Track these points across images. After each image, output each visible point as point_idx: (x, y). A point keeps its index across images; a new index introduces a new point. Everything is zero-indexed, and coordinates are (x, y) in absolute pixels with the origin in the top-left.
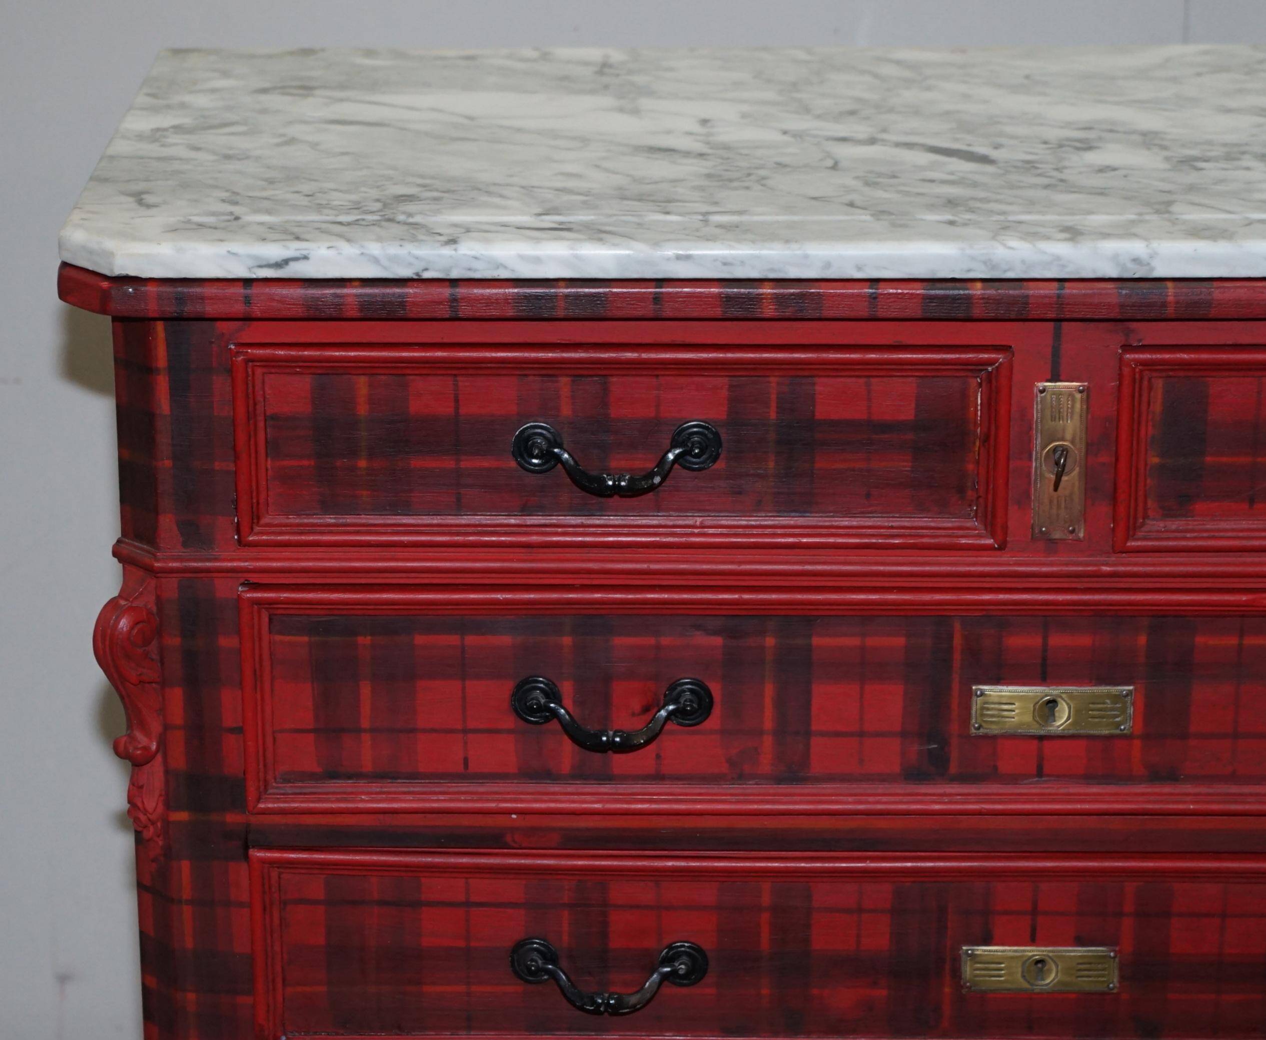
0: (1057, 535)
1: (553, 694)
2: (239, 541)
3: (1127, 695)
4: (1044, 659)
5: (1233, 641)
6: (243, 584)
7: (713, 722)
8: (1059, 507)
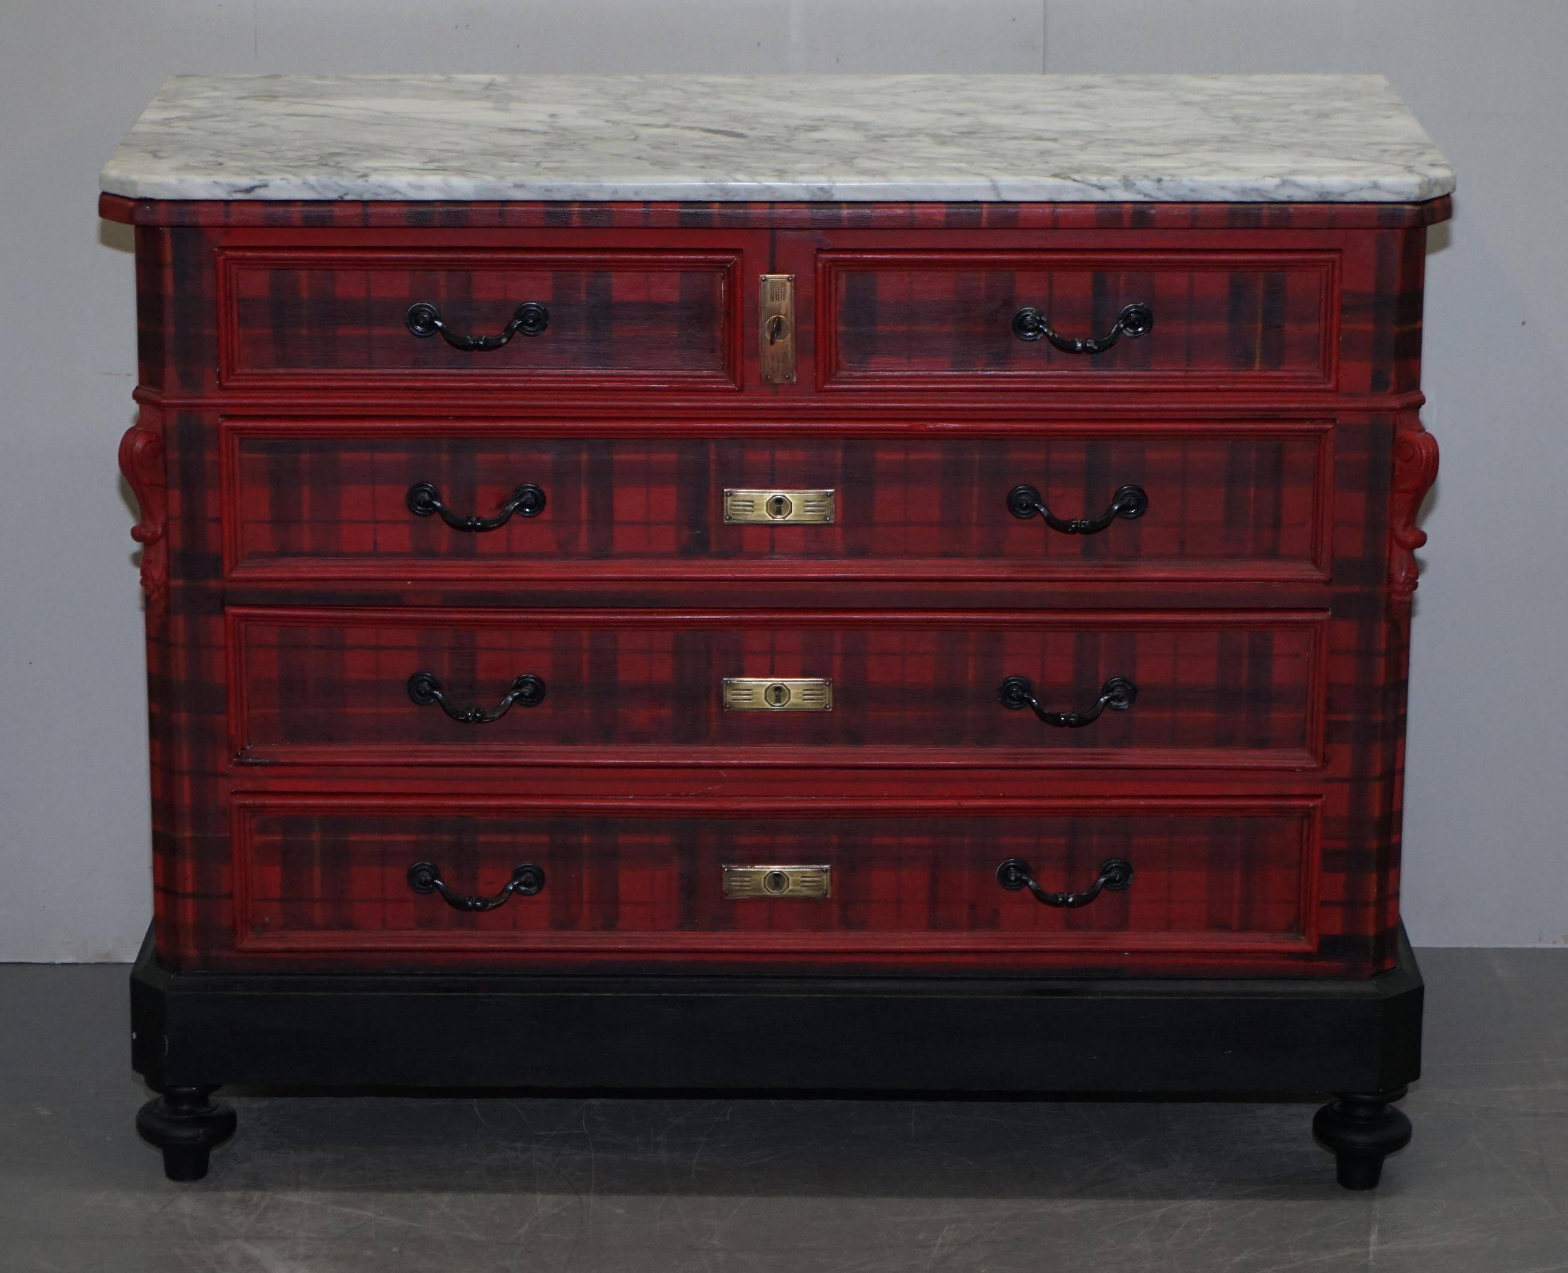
0: (778, 380)
1: (436, 496)
2: (220, 384)
3: (830, 496)
4: (773, 469)
5: (902, 457)
6: (222, 416)
7: (547, 514)
8: (778, 362)
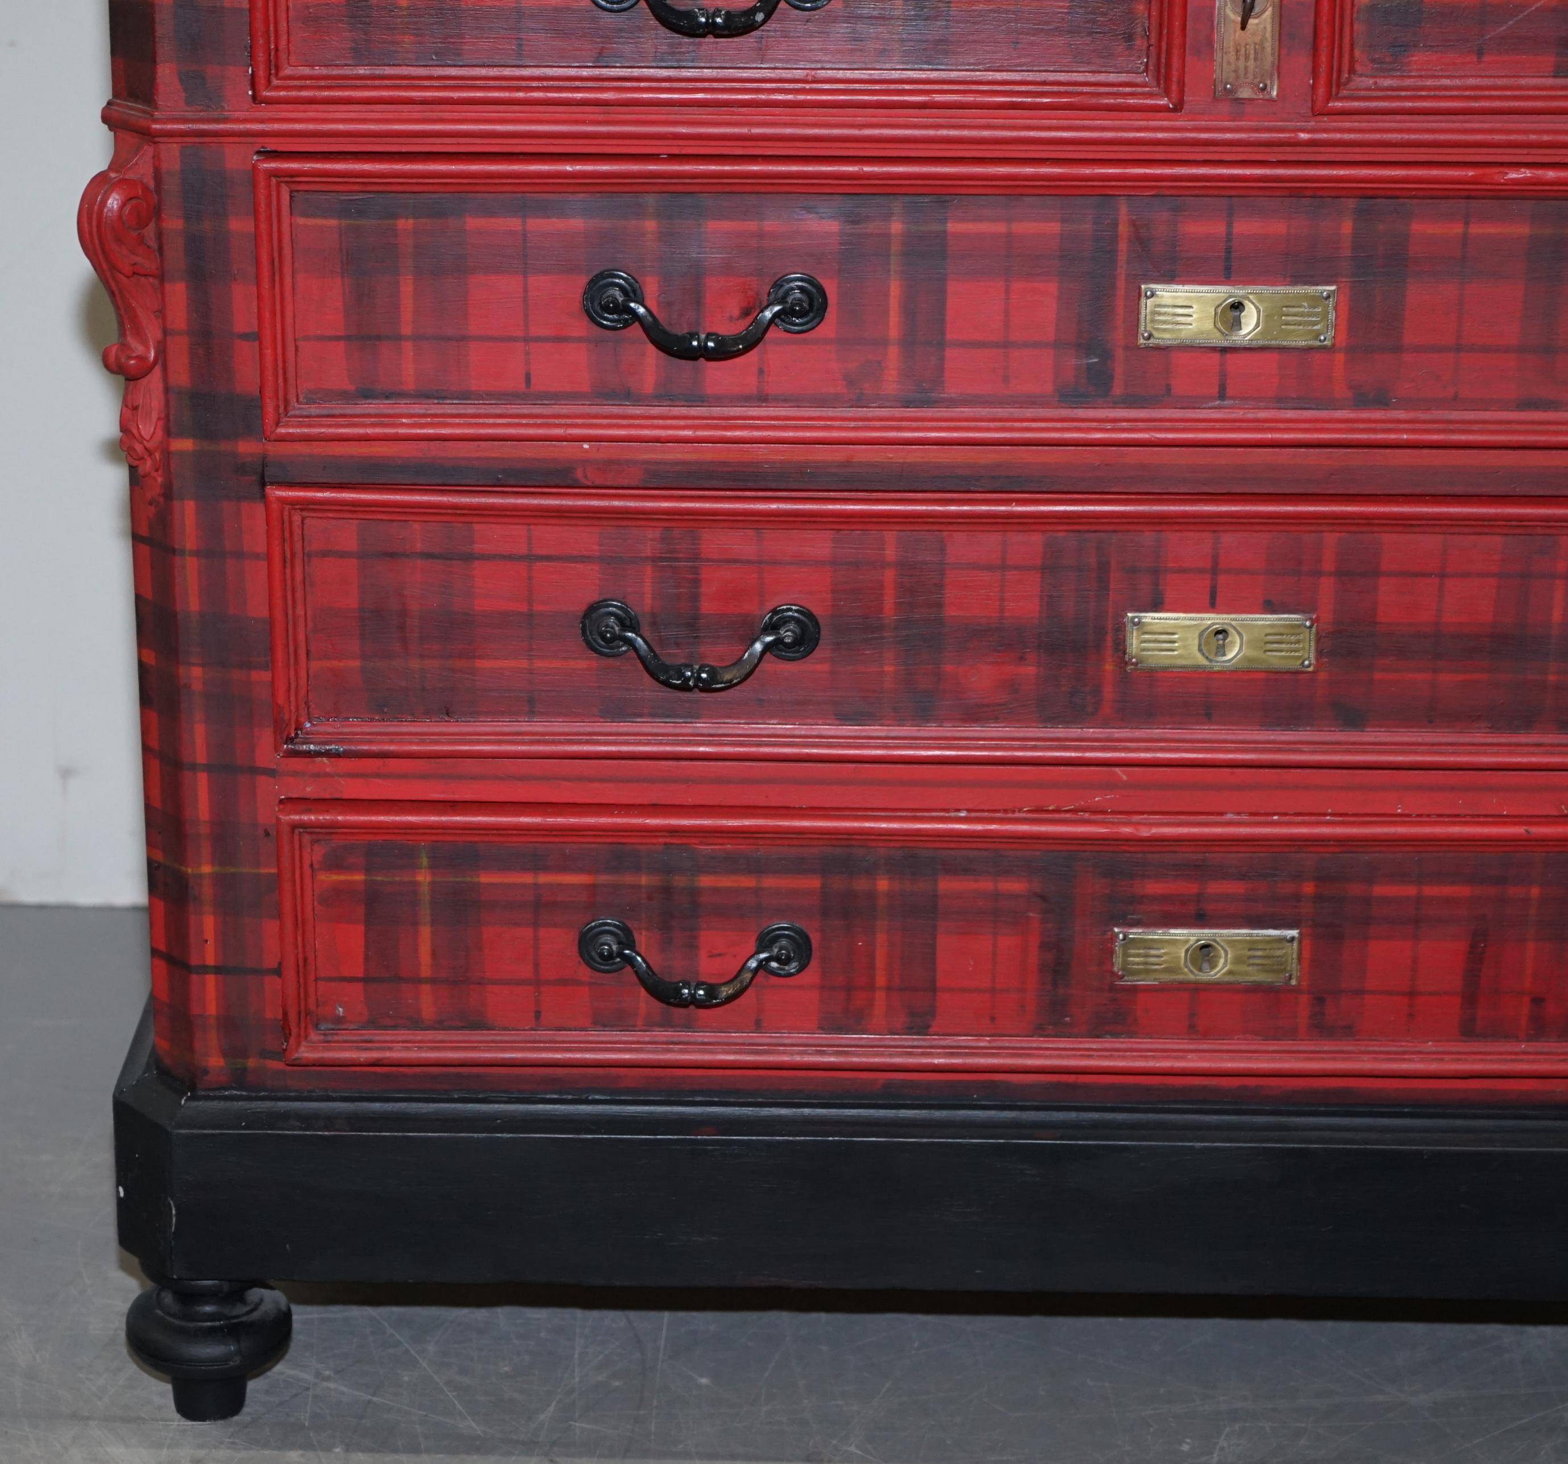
0: (1245, 93)
1: (633, 293)
2: (254, 97)
3: (1328, 297)
4: (1228, 251)
5: (1458, 229)
6: (258, 153)
7: (828, 327)
8: (1247, 58)
